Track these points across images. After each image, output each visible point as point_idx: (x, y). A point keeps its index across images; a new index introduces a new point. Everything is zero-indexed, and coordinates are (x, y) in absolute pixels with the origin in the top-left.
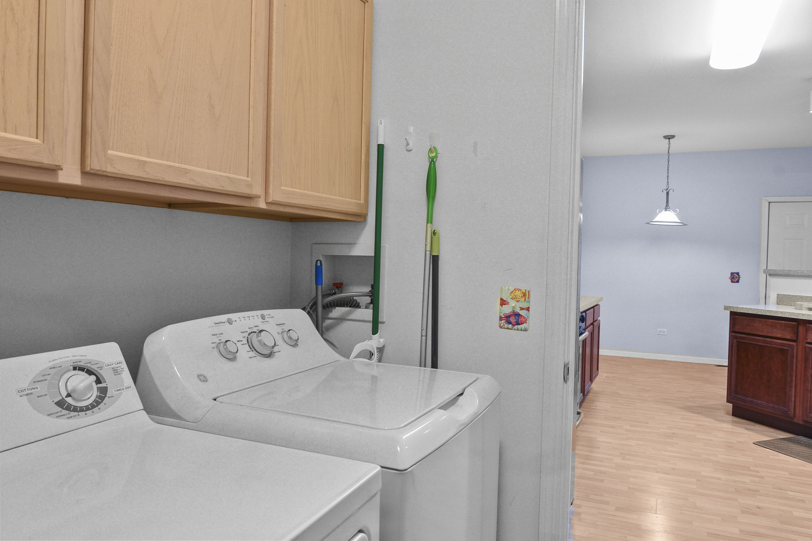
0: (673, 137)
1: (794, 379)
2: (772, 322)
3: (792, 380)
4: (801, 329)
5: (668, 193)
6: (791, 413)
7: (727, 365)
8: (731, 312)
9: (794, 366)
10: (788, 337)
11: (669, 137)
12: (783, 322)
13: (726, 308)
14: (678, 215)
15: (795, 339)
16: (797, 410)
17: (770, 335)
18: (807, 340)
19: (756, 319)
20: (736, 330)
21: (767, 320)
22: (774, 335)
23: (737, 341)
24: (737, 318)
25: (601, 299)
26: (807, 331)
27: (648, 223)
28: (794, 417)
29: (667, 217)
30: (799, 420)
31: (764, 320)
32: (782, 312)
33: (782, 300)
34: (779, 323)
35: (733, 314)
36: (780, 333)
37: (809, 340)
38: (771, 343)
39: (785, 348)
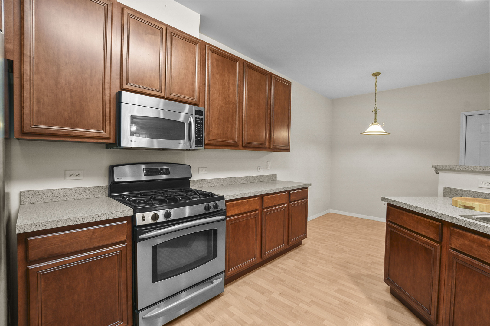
0: (379, 74)
1: (437, 283)
2: (417, 218)
3: (435, 284)
4: (445, 231)
5: (376, 113)
6: (433, 318)
8: (387, 203)
9: (438, 270)
10: (432, 237)
11: (376, 75)
12: (428, 220)
13: (383, 199)
14: (384, 127)
15: (439, 240)
16: (440, 318)
17: (416, 231)
18: (451, 244)
19: (404, 212)
20: (390, 220)
21: (413, 215)
23: (390, 230)
24: (392, 209)
25: (310, 185)
26: (451, 234)
27: (361, 133)
28: (437, 324)
29: (375, 129)
31: (411, 214)
32: (425, 210)
33: (448, 192)
34: (424, 220)
35: (389, 205)
36: (424, 231)
37: (453, 246)
38: (416, 238)
39: (430, 248)
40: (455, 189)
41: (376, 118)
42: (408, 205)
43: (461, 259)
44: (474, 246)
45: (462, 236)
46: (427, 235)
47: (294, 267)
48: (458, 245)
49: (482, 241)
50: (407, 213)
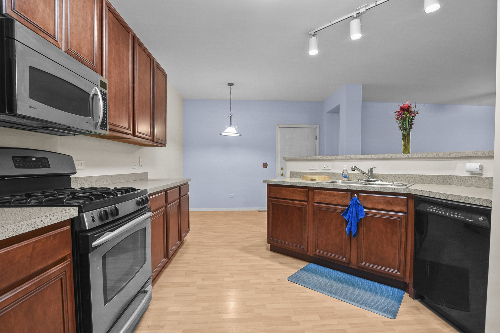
0: (233, 84)
1: (307, 227)
2: (292, 189)
3: (306, 228)
4: (310, 193)
5: (231, 117)
6: (305, 249)
8: (267, 184)
9: (307, 218)
10: (303, 199)
11: (231, 85)
12: (299, 189)
13: (264, 182)
14: (237, 130)
15: (307, 200)
16: (309, 247)
17: (291, 198)
18: (314, 200)
19: (283, 188)
20: (271, 196)
22: (294, 198)
23: (272, 203)
24: (271, 187)
25: (189, 180)
26: (314, 195)
27: (220, 134)
28: (308, 252)
29: (231, 131)
30: (310, 253)
31: (288, 188)
32: (299, 183)
33: (293, 175)
34: (297, 190)
35: (269, 185)
36: (298, 197)
37: (316, 201)
38: (292, 203)
39: (301, 206)
40: (297, 172)
41: (231, 122)
42: (286, 182)
43: (320, 207)
44: (327, 197)
45: (321, 193)
46: (300, 199)
47: (194, 258)
48: (318, 200)
49: (330, 193)
50: (284, 188)
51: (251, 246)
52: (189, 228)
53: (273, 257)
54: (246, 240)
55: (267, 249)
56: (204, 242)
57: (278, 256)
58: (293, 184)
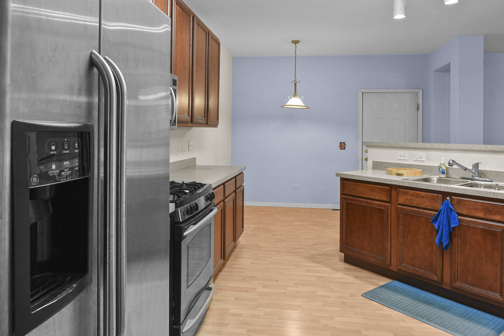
1: (389, 234)
2: (371, 186)
3: (388, 235)
4: (394, 192)
5: (295, 84)
6: (388, 262)
7: (339, 209)
8: (341, 178)
9: (389, 224)
10: (384, 199)
11: (296, 42)
12: (380, 186)
13: (337, 175)
14: (303, 101)
15: (389, 201)
16: (393, 259)
17: (370, 197)
18: (398, 201)
19: (360, 184)
20: (345, 193)
21: (368, 185)
22: (373, 197)
23: (346, 202)
24: (345, 182)
26: (398, 194)
27: (282, 106)
28: (391, 265)
29: (295, 102)
30: (394, 268)
31: (366, 185)
32: (379, 179)
33: (377, 166)
34: (377, 187)
35: (343, 180)
36: (378, 196)
37: (400, 202)
38: (371, 204)
39: (383, 208)
40: (381, 162)
41: (295, 90)
42: (364, 177)
43: (405, 210)
44: (413, 198)
45: (406, 193)
46: (381, 199)
47: (250, 264)
48: (403, 201)
49: (418, 194)
50: (362, 184)
51: (319, 254)
52: (243, 227)
53: (347, 269)
54: (313, 247)
55: (341, 260)
56: (261, 246)
57: (355, 269)
58: (372, 179)
